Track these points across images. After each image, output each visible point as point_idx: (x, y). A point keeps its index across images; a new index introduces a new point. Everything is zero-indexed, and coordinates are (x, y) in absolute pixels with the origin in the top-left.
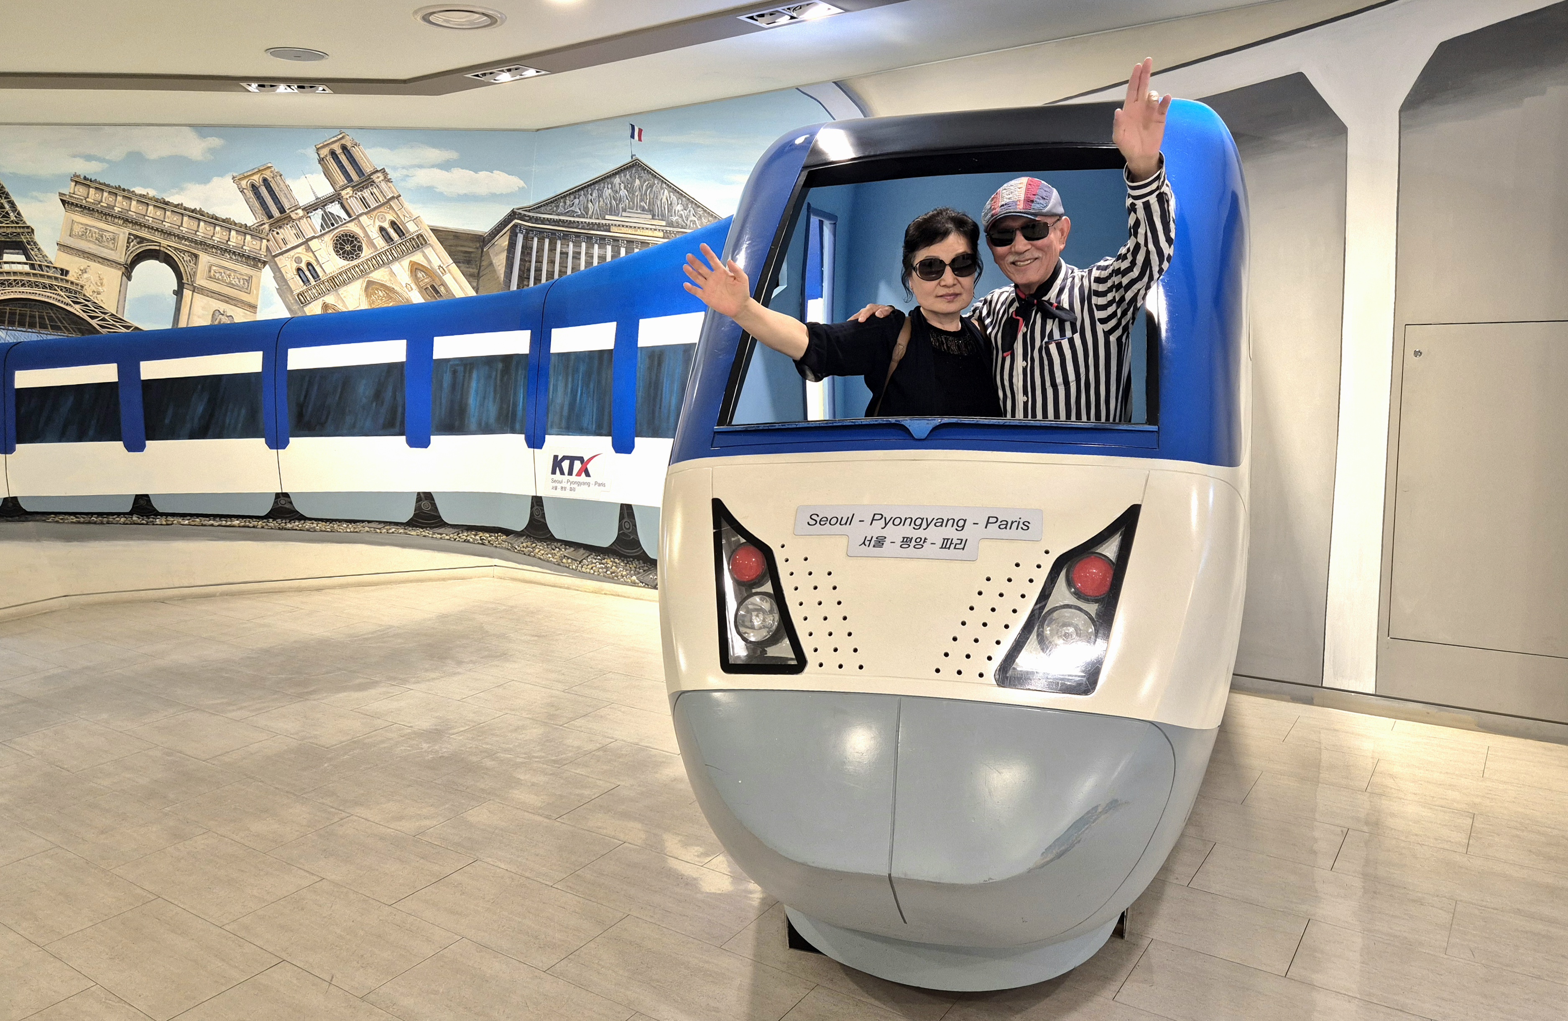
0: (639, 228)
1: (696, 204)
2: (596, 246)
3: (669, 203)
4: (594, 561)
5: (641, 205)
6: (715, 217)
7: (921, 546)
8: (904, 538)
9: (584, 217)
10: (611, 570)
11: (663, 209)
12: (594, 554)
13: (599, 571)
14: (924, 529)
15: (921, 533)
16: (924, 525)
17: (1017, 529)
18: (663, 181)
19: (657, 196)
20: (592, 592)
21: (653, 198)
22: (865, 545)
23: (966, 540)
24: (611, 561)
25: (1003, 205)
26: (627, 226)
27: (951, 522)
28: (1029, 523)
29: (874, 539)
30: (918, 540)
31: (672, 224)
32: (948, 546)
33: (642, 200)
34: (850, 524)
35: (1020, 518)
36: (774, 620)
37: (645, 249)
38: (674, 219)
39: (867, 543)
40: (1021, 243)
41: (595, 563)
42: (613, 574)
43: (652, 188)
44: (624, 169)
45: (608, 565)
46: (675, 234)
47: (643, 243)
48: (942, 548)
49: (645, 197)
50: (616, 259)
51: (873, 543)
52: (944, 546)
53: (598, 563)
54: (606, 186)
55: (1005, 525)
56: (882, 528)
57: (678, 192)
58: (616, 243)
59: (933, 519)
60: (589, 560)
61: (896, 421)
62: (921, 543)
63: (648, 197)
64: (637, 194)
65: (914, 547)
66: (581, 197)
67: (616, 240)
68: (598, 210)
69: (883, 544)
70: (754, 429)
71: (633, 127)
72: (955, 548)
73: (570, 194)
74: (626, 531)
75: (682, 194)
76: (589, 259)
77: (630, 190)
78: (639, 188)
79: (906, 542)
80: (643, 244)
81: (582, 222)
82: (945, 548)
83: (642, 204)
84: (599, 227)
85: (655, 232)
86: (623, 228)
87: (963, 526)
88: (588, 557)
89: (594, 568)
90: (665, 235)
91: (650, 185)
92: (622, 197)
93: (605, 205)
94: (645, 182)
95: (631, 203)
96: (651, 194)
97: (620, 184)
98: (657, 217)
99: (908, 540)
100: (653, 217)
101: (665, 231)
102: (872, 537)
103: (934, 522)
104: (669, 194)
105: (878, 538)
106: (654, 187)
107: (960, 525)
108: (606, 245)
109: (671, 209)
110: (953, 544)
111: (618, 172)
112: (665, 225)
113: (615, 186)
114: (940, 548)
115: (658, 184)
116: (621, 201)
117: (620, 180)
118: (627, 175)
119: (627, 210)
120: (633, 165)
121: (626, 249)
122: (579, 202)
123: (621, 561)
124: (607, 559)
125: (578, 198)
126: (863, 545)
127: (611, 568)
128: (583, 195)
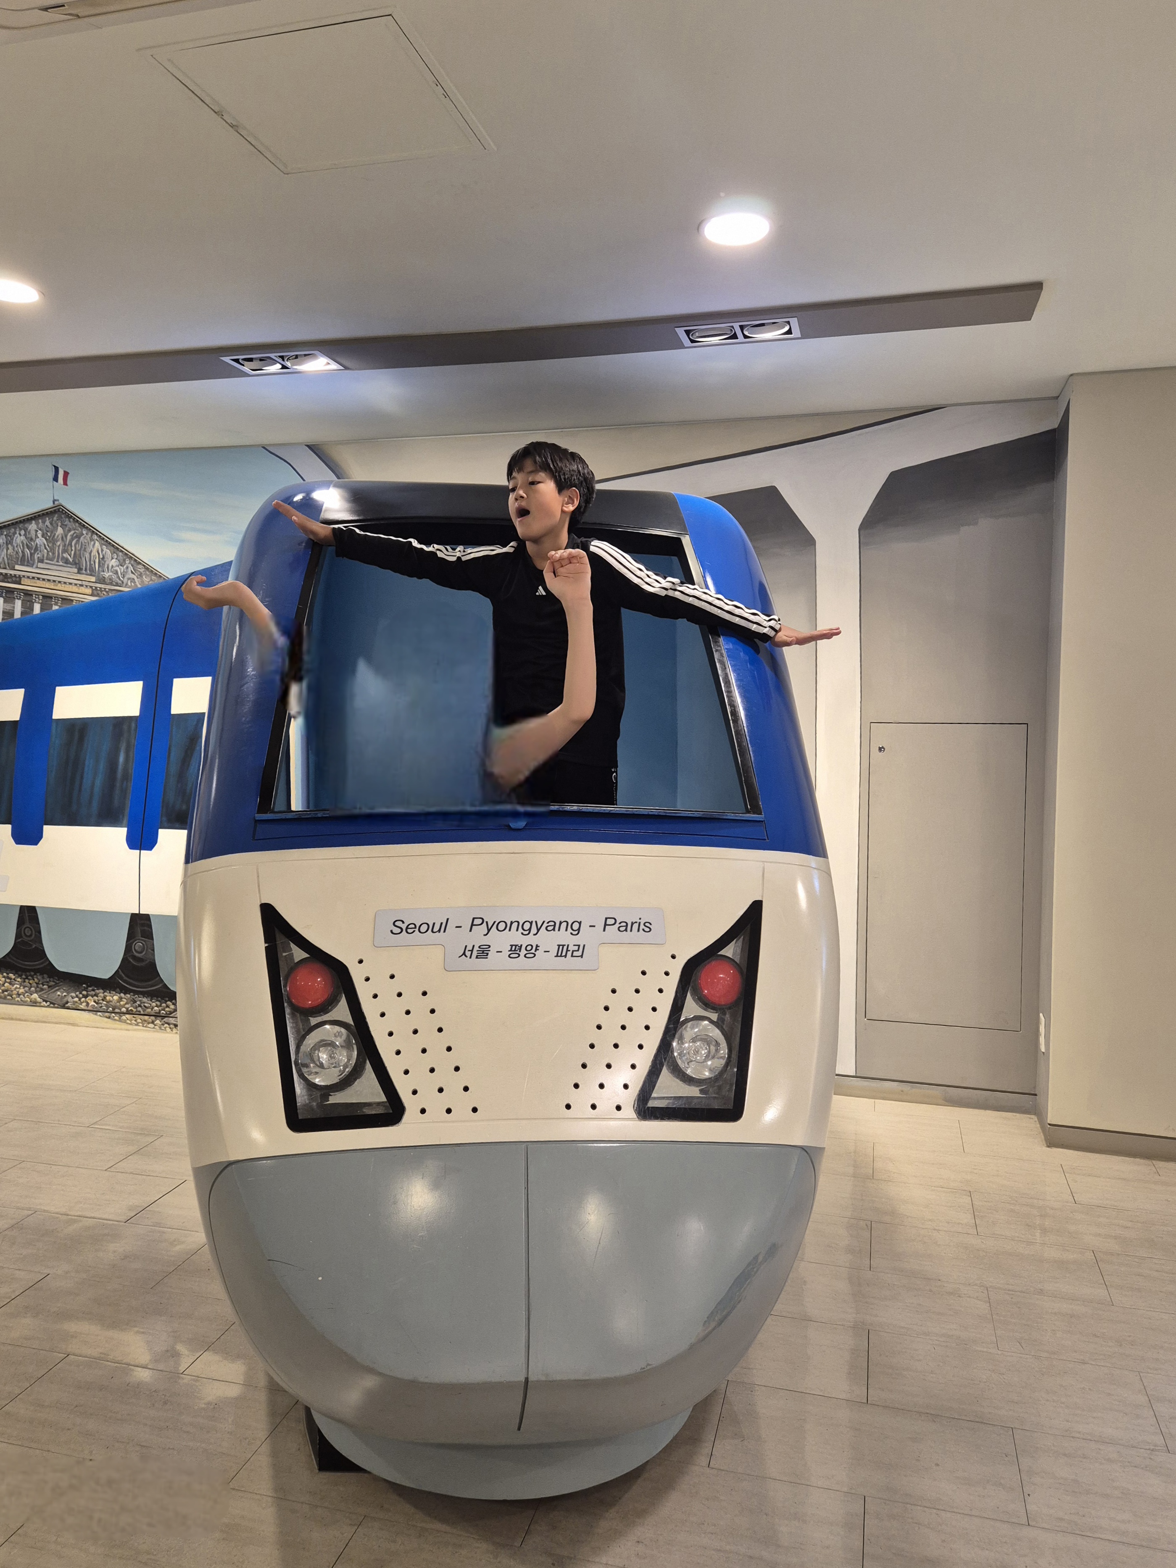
0: (60, 582)
1: (135, 560)
3: (101, 557)
5: (63, 558)
6: (160, 576)
7: (533, 955)
8: (512, 946)
11: (92, 562)
14: (534, 935)
15: (531, 940)
16: (534, 930)
17: (639, 931)
18: (94, 531)
19: (85, 548)
21: (80, 550)
22: (466, 956)
23: (584, 946)
26: (44, 580)
27: (564, 925)
28: (650, 924)
29: (476, 948)
30: (529, 948)
31: (104, 581)
32: (564, 954)
33: (64, 551)
34: (445, 932)
35: (640, 919)
36: (351, 1054)
37: (67, 606)
38: (107, 575)
39: (468, 954)
43: (79, 538)
44: (43, 514)
46: (106, 592)
48: (557, 956)
49: (69, 548)
50: (27, 617)
51: (475, 953)
52: (559, 954)
54: (18, 532)
56: (485, 935)
57: (113, 546)
58: (28, 598)
59: (544, 922)
62: (533, 951)
63: (73, 548)
64: (58, 543)
65: (525, 956)
67: (28, 594)
68: (5, 558)
69: (487, 954)
71: (57, 469)
72: (572, 956)
75: (118, 548)
77: (51, 539)
78: (62, 538)
80: (64, 601)
82: (561, 956)
83: (64, 555)
84: (6, 578)
85: (81, 588)
86: (38, 581)
87: (579, 930)
90: (95, 592)
91: (77, 535)
92: (38, 546)
93: (15, 553)
94: (70, 531)
95: (50, 554)
96: (77, 546)
97: (38, 531)
98: (84, 572)
99: (517, 948)
100: (80, 571)
101: (94, 588)
102: (474, 946)
103: (545, 925)
104: (101, 547)
105: (481, 947)
106: (82, 538)
107: (575, 928)
108: (14, 598)
109: (103, 564)
110: (569, 951)
111: (35, 516)
112: (94, 581)
113: (29, 532)
114: (555, 956)
115: (87, 534)
116: (37, 550)
117: (38, 527)
118: (46, 521)
119: (45, 561)
120: (55, 510)
121: (41, 606)
123: (16, 975)
126: (464, 956)
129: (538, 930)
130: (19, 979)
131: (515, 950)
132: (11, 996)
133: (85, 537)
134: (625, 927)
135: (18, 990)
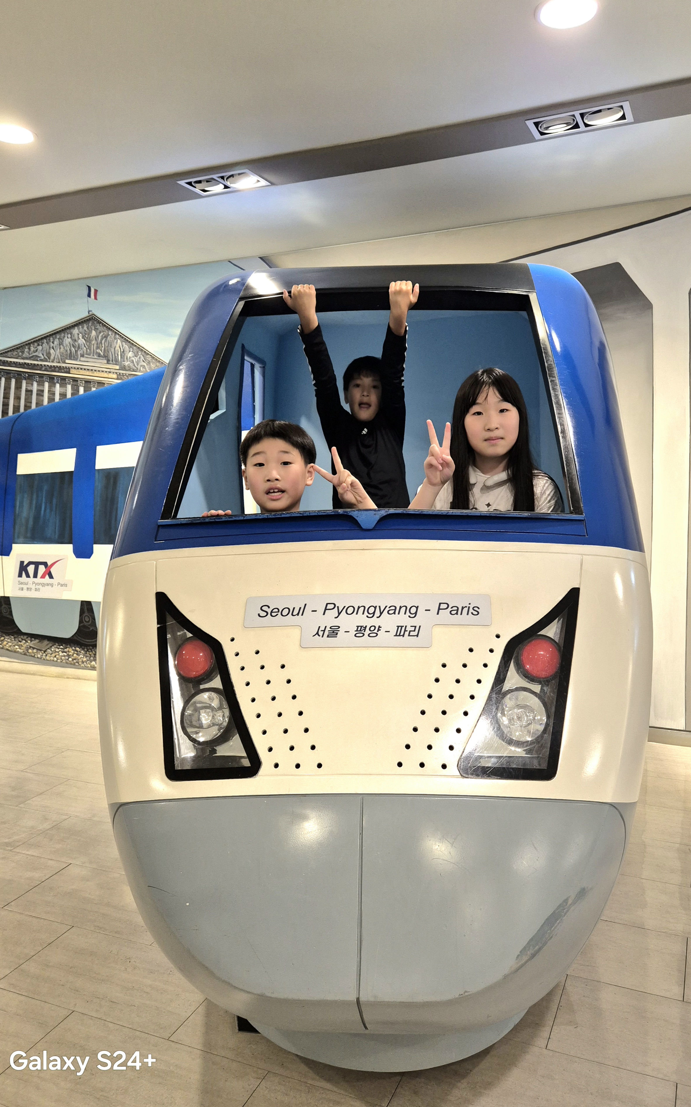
0: (95, 370)
1: (145, 352)
2: (58, 385)
3: (122, 350)
4: (57, 650)
5: (97, 353)
6: (162, 363)
7: (375, 635)
8: (358, 627)
9: (47, 361)
10: (73, 657)
11: (116, 355)
12: (57, 644)
13: (61, 659)
14: (378, 617)
15: (375, 621)
16: (377, 613)
17: (467, 614)
18: (116, 332)
19: (111, 345)
20: (56, 677)
21: (108, 346)
22: (319, 636)
23: (419, 628)
24: (73, 650)
26: (85, 369)
27: (403, 609)
28: (477, 608)
29: (328, 629)
30: (372, 629)
31: (125, 368)
32: (402, 634)
33: (98, 348)
34: (302, 615)
35: (470, 604)
36: (223, 716)
37: (101, 388)
38: (127, 363)
39: (321, 633)
41: (58, 652)
42: (75, 661)
43: (107, 338)
44: (82, 322)
45: (70, 653)
46: (127, 376)
47: (100, 383)
48: (396, 635)
49: (101, 346)
50: (76, 396)
51: (326, 634)
52: (398, 634)
53: (60, 652)
54: (66, 336)
56: (336, 618)
57: (130, 342)
58: (75, 383)
59: (386, 607)
60: (52, 650)
62: (376, 631)
63: (103, 346)
64: (93, 342)
65: (369, 635)
66: (44, 345)
67: (75, 380)
68: (59, 355)
69: (337, 633)
70: (196, 522)
71: (89, 288)
72: (409, 635)
73: (34, 341)
74: (86, 624)
75: (133, 344)
76: (51, 396)
77: (88, 340)
78: (96, 339)
80: (99, 384)
81: (45, 365)
82: (399, 635)
83: (97, 351)
84: (60, 369)
85: (110, 374)
86: (81, 371)
87: (416, 613)
88: (51, 647)
89: (57, 656)
90: (119, 377)
91: (105, 336)
92: (80, 345)
93: (65, 351)
94: (100, 333)
95: (88, 350)
96: (106, 343)
97: (79, 334)
98: (111, 362)
99: (362, 628)
100: (108, 362)
101: (118, 374)
102: (326, 627)
103: (387, 609)
104: (122, 343)
105: (332, 628)
106: (109, 338)
107: (413, 612)
108: (66, 384)
109: (123, 356)
110: (407, 631)
111: (77, 324)
112: (118, 368)
113: (74, 336)
114: (394, 636)
115: (112, 334)
116: (80, 348)
117: (79, 330)
118: (84, 326)
119: (85, 356)
120: (90, 319)
121: (84, 388)
122: (42, 349)
123: (81, 649)
124: (69, 648)
125: (42, 346)
126: (317, 635)
127: (73, 655)
128: (45, 343)
129: (381, 613)
130: (83, 652)
131: (360, 630)
132: (78, 663)
133: (111, 337)
134: (456, 611)
135: (82, 659)
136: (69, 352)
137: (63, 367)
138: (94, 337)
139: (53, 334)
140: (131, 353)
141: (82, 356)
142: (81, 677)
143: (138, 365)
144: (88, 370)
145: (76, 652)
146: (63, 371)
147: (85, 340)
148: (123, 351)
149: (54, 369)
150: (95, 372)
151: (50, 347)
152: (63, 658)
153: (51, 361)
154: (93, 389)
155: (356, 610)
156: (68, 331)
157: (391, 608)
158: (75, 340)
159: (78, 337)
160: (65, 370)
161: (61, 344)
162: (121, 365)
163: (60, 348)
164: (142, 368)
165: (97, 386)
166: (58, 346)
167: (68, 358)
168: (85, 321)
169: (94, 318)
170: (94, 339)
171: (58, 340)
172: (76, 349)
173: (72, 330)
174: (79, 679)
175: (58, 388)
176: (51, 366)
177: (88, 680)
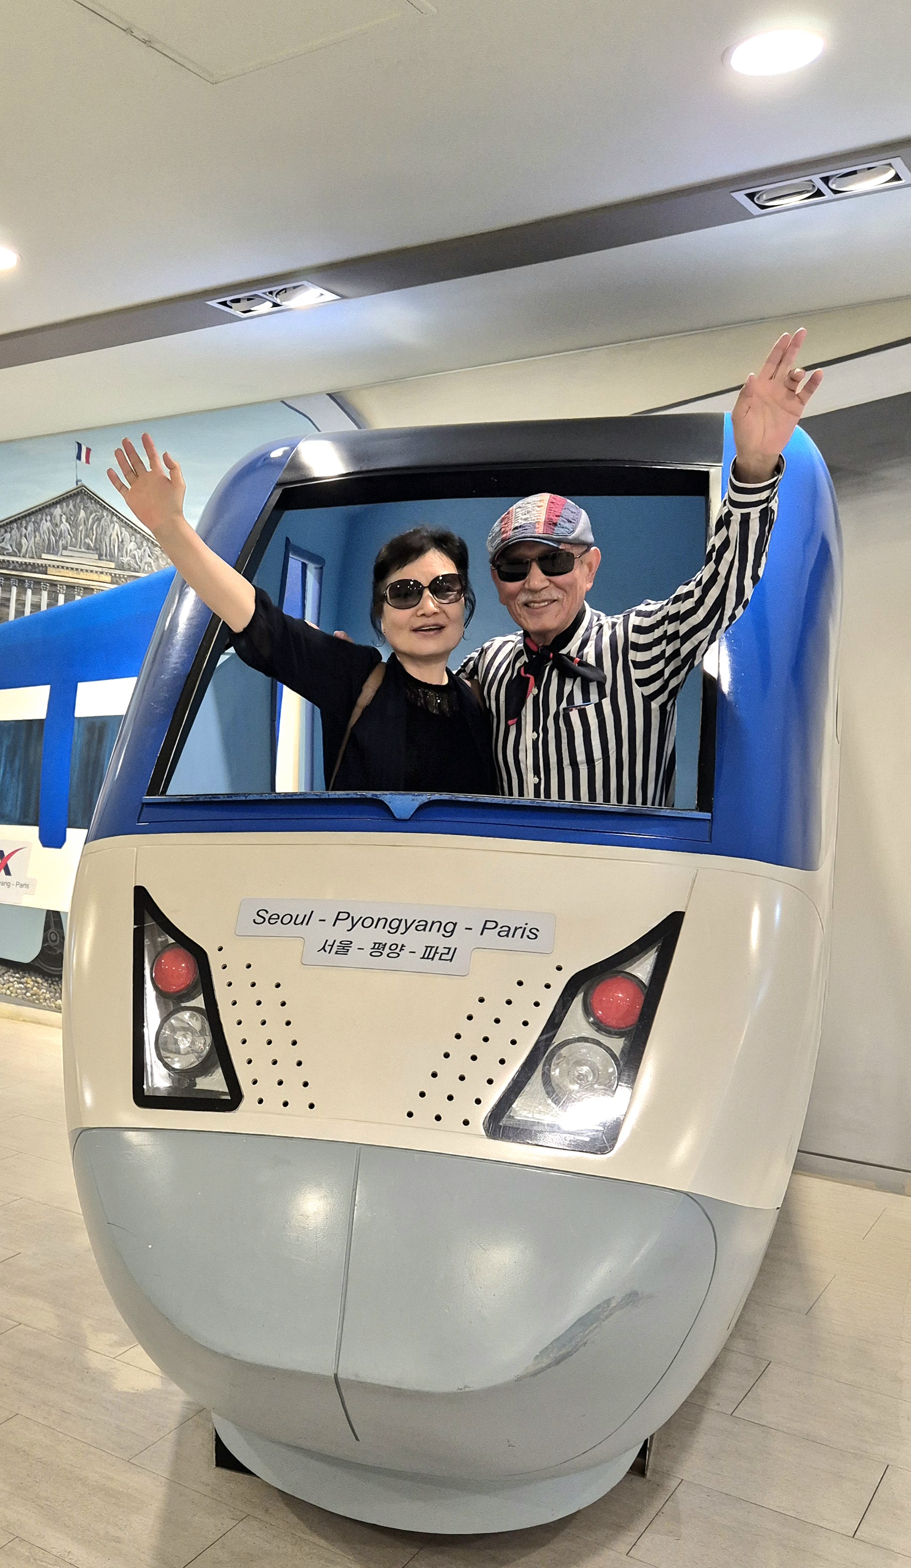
0: (82, 570)
2: (29, 592)
3: (120, 540)
4: (11, 979)
5: (85, 543)
7: (396, 955)
8: (375, 944)
9: (16, 556)
10: (32, 992)
11: (112, 547)
12: (12, 971)
13: (16, 993)
14: (402, 934)
15: (398, 939)
16: (402, 928)
17: (522, 937)
18: (113, 513)
19: (105, 532)
20: (8, 1018)
21: (101, 534)
22: (325, 951)
23: (456, 949)
24: (32, 981)
25: (516, 528)
26: (67, 568)
27: (437, 925)
28: (538, 930)
29: (337, 943)
30: (394, 947)
31: (123, 566)
32: (431, 956)
33: (87, 536)
34: (307, 924)
35: (526, 924)
36: (205, 1043)
38: (125, 560)
39: (328, 948)
40: (537, 577)
41: (13, 982)
42: (34, 997)
43: (100, 521)
44: (67, 497)
45: (29, 985)
47: (88, 589)
48: (423, 958)
49: (91, 532)
50: (53, 608)
51: (335, 949)
52: (426, 956)
53: (15, 983)
54: (44, 518)
55: (507, 932)
56: (348, 931)
57: (132, 527)
58: (53, 589)
59: (415, 921)
60: (5, 978)
61: (373, 795)
62: (397, 951)
63: (95, 533)
64: (81, 528)
65: (388, 956)
66: (13, 532)
67: (53, 584)
68: (34, 548)
69: (348, 950)
70: (192, 800)
71: (80, 446)
72: (440, 959)
73: (1, 526)
74: (52, 944)
75: (136, 530)
76: (20, 607)
77: (74, 524)
78: (85, 522)
79: (378, 949)
80: (86, 591)
81: (13, 562)
82: (428, 958)
83: (86, 540)
84: (34, 568)
85: (101, 575)
86: (62, 570)
87: (453, 931)
88: (3, 974)
89: (11, 988)
90: (114, 580)
91: (98, 518)
92: (63, 532)
93: (42, 541)
94: (91, 513)
95: (73, 540)
96: (98, 529)
97: (62, 515)
98: (104, 558)
99: (381, 946)
100: (100, 556)
101: (113, 575)
102: (335, 941)
104: (120, 530)
105: (343, 943)
106: (103, 521)
107: (449, 929)
108: (41, 589)
109: (122, 548)
110: (438, 953)
111: (60, 500)
112: (114, 567)
113: (55, 518)
114: (421, 958)
115: (107, 516)
116: (62, 537)
117: (62, 510)
118: (69, 504)
119: (69, 548)
120: (78, 492)
121: (65, 596)
122: (11, 536)
123: (44, 980)
124: (28, 978)
125: (10, 533)
126: (323, 950)
127: (32, 989)
128: (15, 529)
129: (407, 929)
130: (45, 984)
132: (38, 1000)
133: (106, 519)
135: (44, 995)
136: (47, 542)
137: (38, 564)
138: (82, 520)
139: (25, 517)
140: (132, 543)
141: (65, 548)
142: (42, 1022)
143: (141, 562)
144: (72, 569)
145: (36, 985)
146: (37, 570)
147: (70, 524)
148: (122, 541)
149: (25, 567)
150: (82, 573)
151: (21, 536)
152: (19, 991)
153: (22, 555)
154: (78, 598)
155: (375, 923)
156: (47, 510)
157: (421, 923)
158: (57, 525)
159: (61, 520)
160: (41, 569)
161: (36, 530)
162: (118, 562)
163: (35, 537)
164: (146, 566)
165: (83, 593)
166: (33, 533)
167: (45, 551)
168: (71, 495)
169: (83, 491)
170: (83, 523)
171: (32, 523)
172: (57, 538)
173: (52, 510)
174: (40, 1023)
175: (29, 596)
176: (21, 562)
177: (51, 1026)
